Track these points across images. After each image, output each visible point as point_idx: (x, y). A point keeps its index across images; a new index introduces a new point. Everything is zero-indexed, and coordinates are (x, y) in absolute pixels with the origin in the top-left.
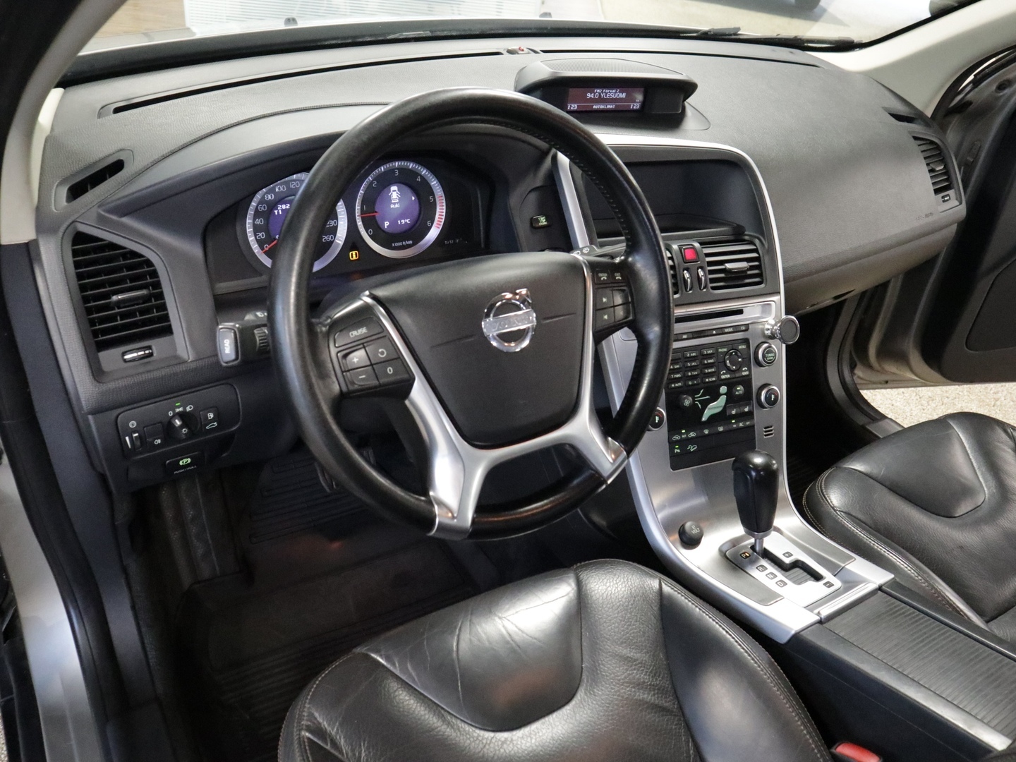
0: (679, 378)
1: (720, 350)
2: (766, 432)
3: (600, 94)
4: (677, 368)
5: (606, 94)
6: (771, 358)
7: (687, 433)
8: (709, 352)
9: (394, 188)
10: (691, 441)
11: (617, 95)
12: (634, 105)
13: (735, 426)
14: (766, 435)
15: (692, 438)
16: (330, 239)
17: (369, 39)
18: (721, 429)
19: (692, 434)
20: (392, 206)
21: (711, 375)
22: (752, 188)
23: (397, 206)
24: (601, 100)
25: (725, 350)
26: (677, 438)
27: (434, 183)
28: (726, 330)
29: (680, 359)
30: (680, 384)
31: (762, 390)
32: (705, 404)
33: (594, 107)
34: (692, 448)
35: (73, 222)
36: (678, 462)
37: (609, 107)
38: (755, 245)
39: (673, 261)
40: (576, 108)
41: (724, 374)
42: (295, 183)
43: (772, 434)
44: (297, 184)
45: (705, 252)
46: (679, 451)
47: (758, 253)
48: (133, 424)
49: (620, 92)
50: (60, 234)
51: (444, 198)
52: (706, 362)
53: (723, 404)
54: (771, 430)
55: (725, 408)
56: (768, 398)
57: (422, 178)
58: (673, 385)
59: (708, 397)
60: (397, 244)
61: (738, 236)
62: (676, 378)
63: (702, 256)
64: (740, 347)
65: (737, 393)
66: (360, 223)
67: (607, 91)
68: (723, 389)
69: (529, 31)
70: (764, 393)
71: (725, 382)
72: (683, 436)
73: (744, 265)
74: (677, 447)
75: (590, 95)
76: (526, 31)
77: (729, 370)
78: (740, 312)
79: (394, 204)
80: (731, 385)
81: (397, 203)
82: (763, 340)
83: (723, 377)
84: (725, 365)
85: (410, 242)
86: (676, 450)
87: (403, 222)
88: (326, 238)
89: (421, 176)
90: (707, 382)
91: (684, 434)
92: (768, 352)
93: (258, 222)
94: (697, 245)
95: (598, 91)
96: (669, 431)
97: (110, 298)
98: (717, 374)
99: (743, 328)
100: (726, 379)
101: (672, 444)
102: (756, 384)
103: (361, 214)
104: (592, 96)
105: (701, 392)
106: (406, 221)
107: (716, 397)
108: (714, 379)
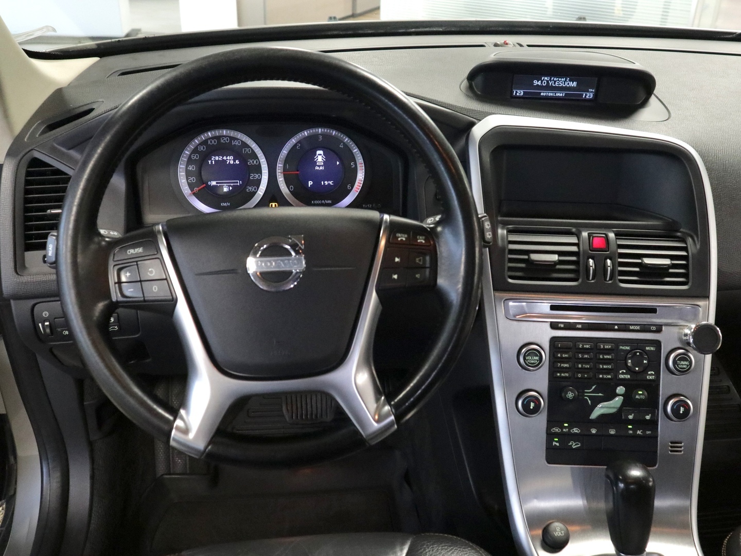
0: (566, 368)
1: (621, 347)
2: (671, 447)
3: (547, 81)
4: (565, 358)
5: (555, 82)
6: (685, 366)
7: (570, 427)
8: (607, 347)
9: (320, 152)
10: (575, 437)
11: (566, 83)
12: (586, 95)
13: (631, 432)
14: (671, 451)
15: (576, 434)
16: (253, 190)
17: (370, 32)
18: (612, 432)
19: (576, 430)
20: (317, 168)
21: (607, 371)
22: (691, 183)
23: (321, 168)
24: (548, 88)
25: (628, 348)
26: (556, 430)
27: (356, 150)
28: (632, 328)
29: (570, 348)
30: (567, 375)
31: (670, 400)
32: (596, 401)
33: (542, 94)
34: (574, 445)
35: (32, 150)
36: (555, 455)
37: (558, 94)
38: (686, 244)
39: (579, 248)
40: (522, 93)
41: (623, 373)
42: (225, 139)
43: (681, 451)
44: (227, 139)
45: (618, 243)
46: (558, 444)
47: (687, 252)
48: (46, 314)
49: (570, 81)
50: (19, 158)
51: (363, 165)
52: (601, 357)
53: (619, 405)
54: (681, 447)
55: (620, 410)
56: (675, 410)
57: (345, 144)
58: (558, 374)
59: (600, 394)
60: (316, 202)
61: (669, 231)
62: (563, 368)
63: (613, 246)
64: (647, 348)
65: (637, 397)
66: (281, 180)
67: (555, 79)
68: (621, 390)
69: (531, 29)
70: (671, 402)
71: (623, 382)
72: (564, 430)
73: (667, 262)
74: (557, 440)
75: (536, 83)
76: (529, 29)
77: (629, 370)
78: (652, 310)
79: (319, 166)
80: (631, 387)
81: (322, 166)
82: (679, 345)
83: (622, 376)
84: (626, 364)
85: (330, 202)
86: (554, 443)
87: (326, 183)
88: (250, 189)
89: (344, 143)
90: (601, 379)
91: (566, 427)
92: (681, 359)
93: (190, 168)
94: (612, 235)
95: (546, 78)
96: (548, 421)
97: (46, 212)
98: (614, 371)
99: (654, 328)
100: (624, 379)
101: (550, 436)
102: (663, 393)
103: (284, 171)
104: (539, 83)
105: (593, 387)
106: (329, 182)
107: (611, 396)
108: (610, 377)
